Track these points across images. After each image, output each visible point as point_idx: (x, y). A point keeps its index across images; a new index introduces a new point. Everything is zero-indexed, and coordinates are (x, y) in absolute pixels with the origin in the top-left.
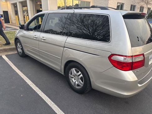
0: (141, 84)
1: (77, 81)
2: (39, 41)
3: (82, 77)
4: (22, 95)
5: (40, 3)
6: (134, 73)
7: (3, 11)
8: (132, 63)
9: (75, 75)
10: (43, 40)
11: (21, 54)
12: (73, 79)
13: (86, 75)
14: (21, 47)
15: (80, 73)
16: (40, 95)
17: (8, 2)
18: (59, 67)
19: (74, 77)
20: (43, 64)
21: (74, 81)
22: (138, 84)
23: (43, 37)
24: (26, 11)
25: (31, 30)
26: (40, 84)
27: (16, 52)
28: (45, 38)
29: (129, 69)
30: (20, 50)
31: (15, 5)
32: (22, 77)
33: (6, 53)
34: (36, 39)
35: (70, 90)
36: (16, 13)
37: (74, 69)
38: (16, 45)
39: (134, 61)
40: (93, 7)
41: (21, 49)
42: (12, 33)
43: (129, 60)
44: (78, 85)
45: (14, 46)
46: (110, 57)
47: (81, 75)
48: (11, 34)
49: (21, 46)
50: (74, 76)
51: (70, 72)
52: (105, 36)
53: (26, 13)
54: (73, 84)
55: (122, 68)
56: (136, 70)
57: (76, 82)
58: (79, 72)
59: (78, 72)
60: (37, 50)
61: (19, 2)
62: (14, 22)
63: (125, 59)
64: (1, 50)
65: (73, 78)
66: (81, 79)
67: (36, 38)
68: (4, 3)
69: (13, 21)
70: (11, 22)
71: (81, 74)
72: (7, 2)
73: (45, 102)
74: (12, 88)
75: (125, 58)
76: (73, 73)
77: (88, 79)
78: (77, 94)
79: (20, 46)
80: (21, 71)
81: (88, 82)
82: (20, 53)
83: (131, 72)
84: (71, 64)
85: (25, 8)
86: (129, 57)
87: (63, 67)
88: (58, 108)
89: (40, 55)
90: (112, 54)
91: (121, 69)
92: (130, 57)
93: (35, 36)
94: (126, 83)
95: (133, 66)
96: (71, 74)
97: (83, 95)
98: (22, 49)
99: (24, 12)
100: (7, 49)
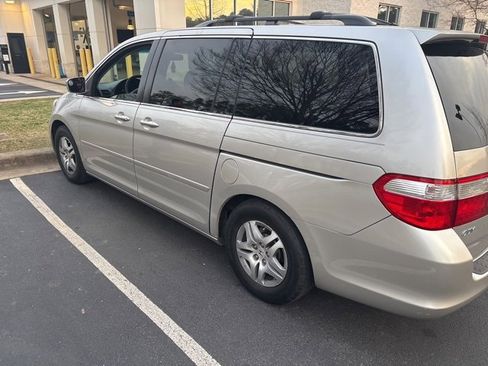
0: (479, 272)
1: (264, 264)
2: (134, 130)
3: (281, 249)
4: (83, 311)
5: (129, 8)
6: (461, 237)
7: (8, 34)
8: (456, 202)
9: (257, 244)
10: (147, 129)
11: (72, 173)
12: (251, 258)
13: (297, 243)
14: (73, 152)
15: (274, 236)
16: (143, 308)
17: (24, 6)
18: (204, 217)
19: (252, 249)
20: (145, 206)
21: (254, 262)
22: (474, 275)
23: (149, 119)
24: (80, 33)
25: (107, 94)
26: (141, 274)
27: (57, 168)
28: (155, 121)
29: (442, 222)
30: (69, 162)
31: (46, 15)
32: (81, 249)
33: (25, 172)
34: (124, 125)
35: (240, 290)
36: (51, 39)
37: (253, 223)
38: (56, 143)
39: (460, 198)
40: (317, 16)
41: (73, 157)
42: (41, 106)
43: (446, 195)
44: (267, 276)
45: (50, 149)
46: (379, 185)
47: (279, 244)
48: (36, 107)
49: (71, 147)
50: (253, 245)
51: (240, 234)
52: (347, 112)
53: (81, 39)
54: (249, 271)
55: (421, 220)
56: (465, 228)
57: (261, 267)
58: (269, 233)
59: (267, 233)
60: (128, 160)
61: (59, 4)
62: (44, 68)
63: (431, 190)
64: (8, 161)
65: (250, 252)
66: (279, 255)
67: (124, 120)
68: (11, 8)
69: (42, 66)
70: (34, 68)
71: (276, 240)
72: (20, 4)
73: (160, 332)
74: (50, 285)
75: (431, 185)
76: (249, 237)
77: (303, 257)
78: (264, 306)
79: (69, 149)
80: (76, 230)
81: (303, 266)
82: (70, 169)
83: (450, 232)
84: (243, 207)
85: (78, 24)
86: (445, 182)
87: (215, 216)
88: (206, 354)
89: (139, 176)
90: (386, 174)
91: (415, 223)
92: (447, 183)
93: (122, 113)
94: (433, 270)
95: (459, 213)
96: (244, 239)
97: (283, 309)
98: (77, 157)
99: (74, 35)
100: (28, 157)
